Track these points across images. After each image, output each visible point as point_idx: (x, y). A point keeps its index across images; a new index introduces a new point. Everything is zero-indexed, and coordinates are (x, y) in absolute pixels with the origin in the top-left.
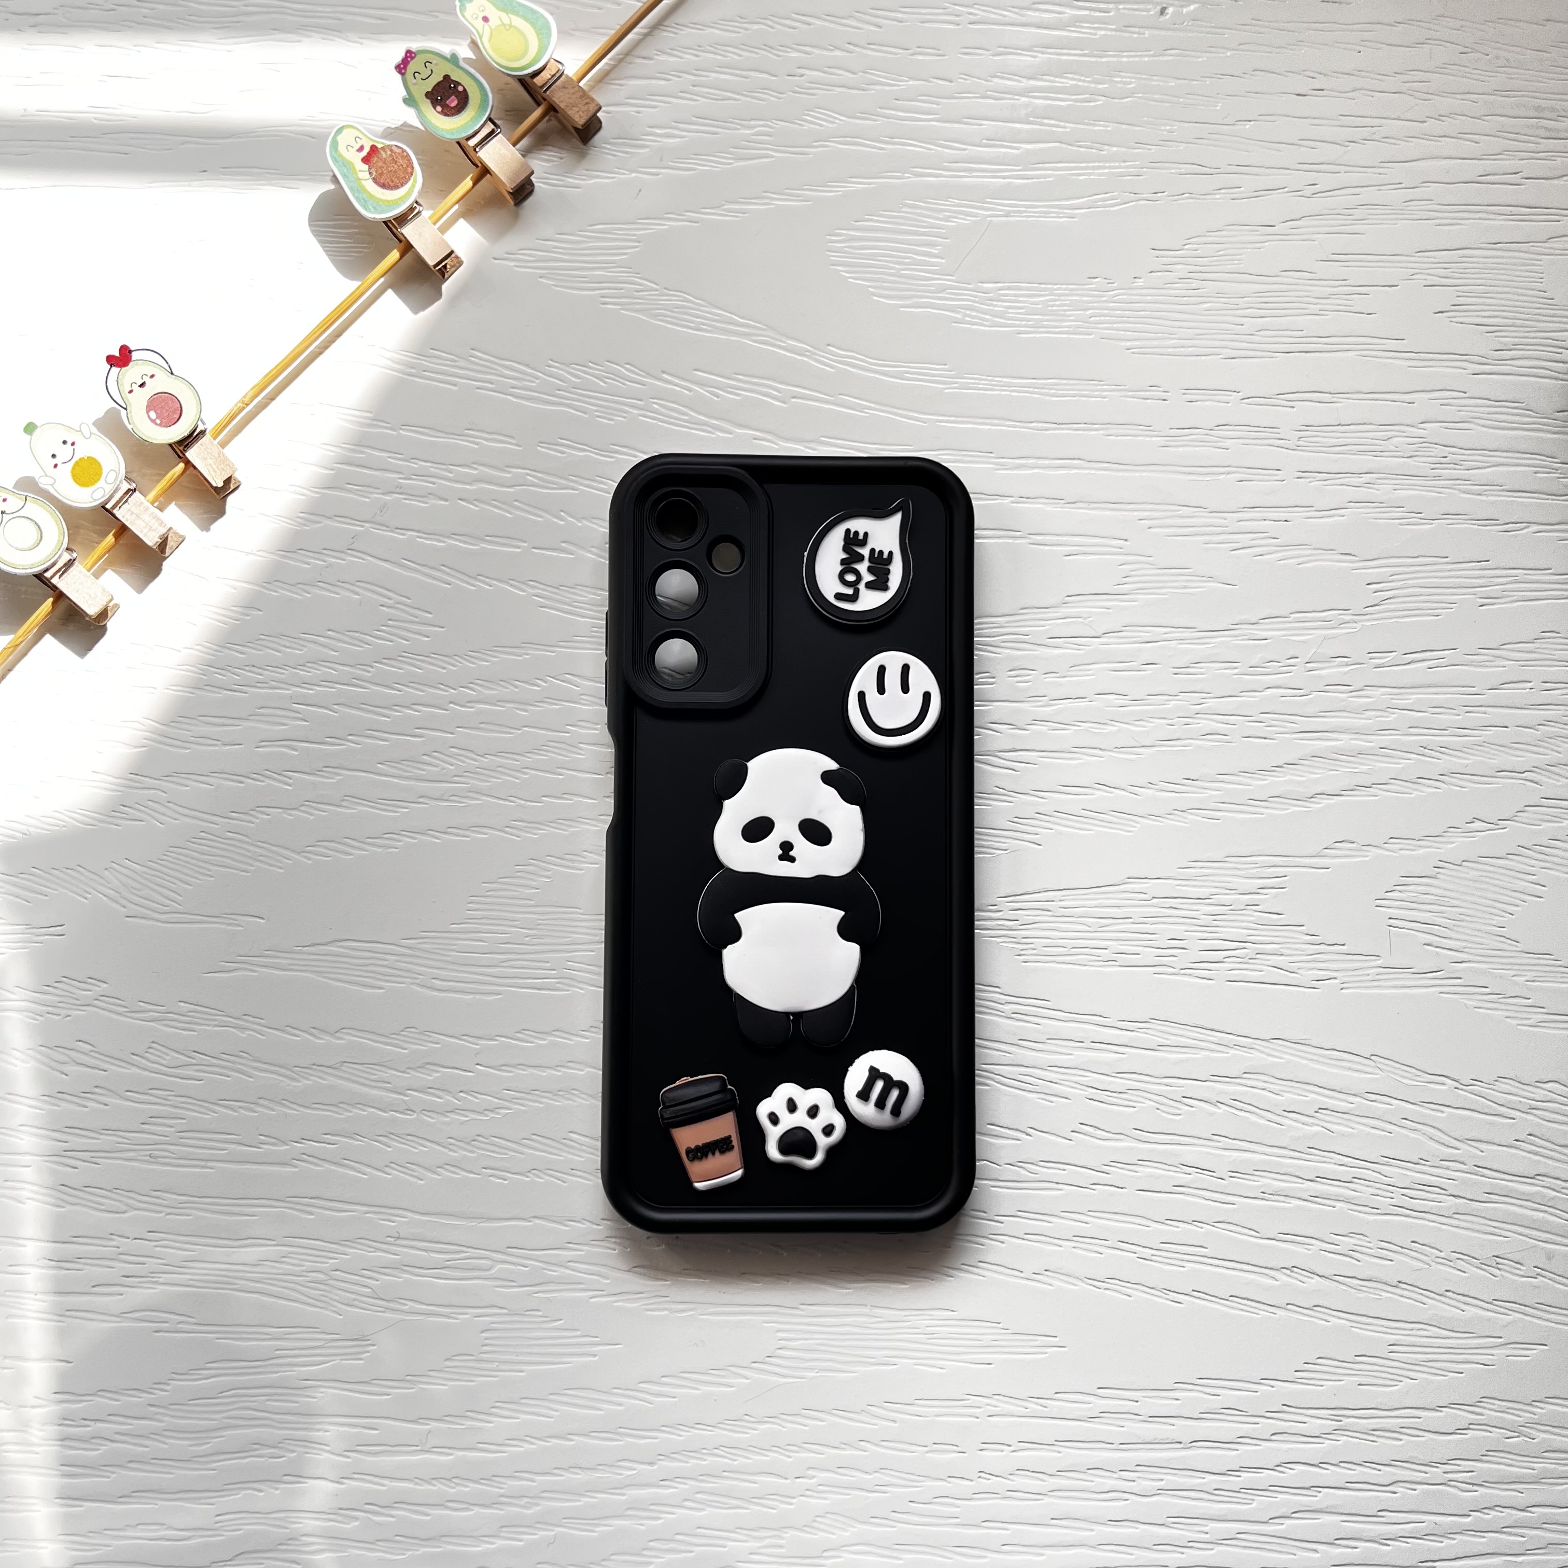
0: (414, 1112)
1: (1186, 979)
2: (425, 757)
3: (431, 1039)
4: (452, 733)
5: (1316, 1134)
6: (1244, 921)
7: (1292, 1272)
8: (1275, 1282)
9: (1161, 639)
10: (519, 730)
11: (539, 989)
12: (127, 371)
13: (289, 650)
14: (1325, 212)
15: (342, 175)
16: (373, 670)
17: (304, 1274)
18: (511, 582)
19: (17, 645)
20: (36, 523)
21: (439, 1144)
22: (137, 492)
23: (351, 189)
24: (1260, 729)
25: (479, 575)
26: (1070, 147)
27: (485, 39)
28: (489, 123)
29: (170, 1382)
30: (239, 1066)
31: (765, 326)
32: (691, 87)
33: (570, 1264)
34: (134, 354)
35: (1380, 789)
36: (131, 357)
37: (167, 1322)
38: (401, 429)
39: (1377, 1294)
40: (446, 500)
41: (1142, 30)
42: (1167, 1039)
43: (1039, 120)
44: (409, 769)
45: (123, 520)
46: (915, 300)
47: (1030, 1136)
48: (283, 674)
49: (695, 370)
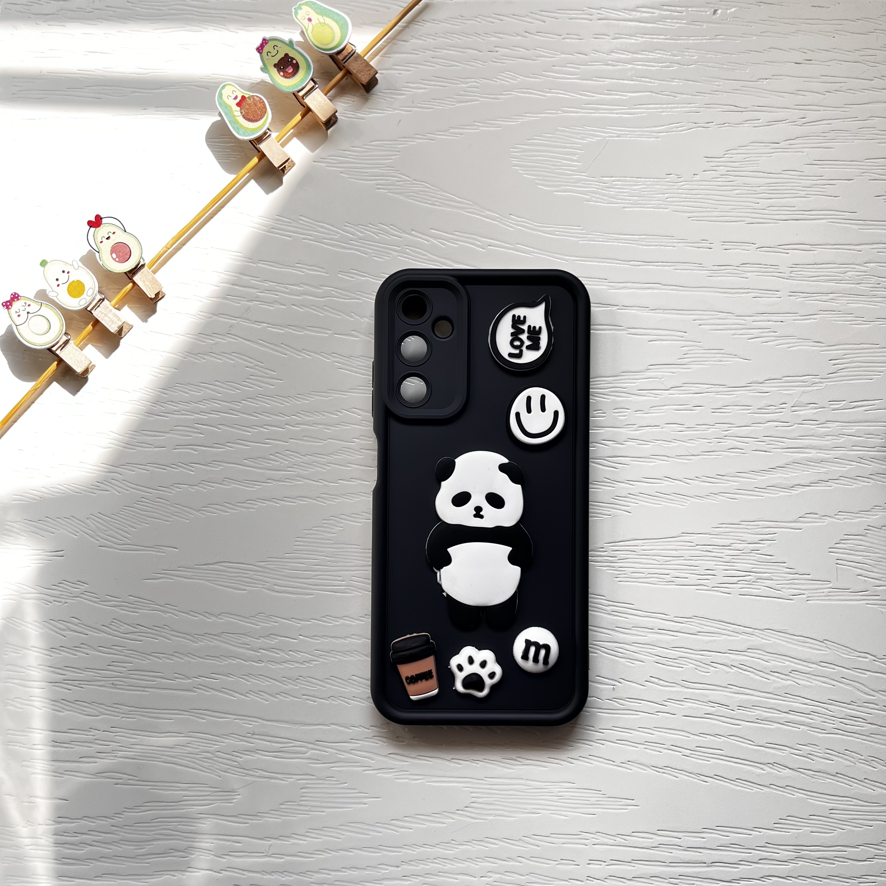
0: (263, 662)
1: (714, 593)
2: (271, 456)
3: (273, 620)
4: (287, 442)
5: (790, 685)
6: (750, 560)
7: (773, 765)
8: (763, 771)
9: (705, 391)
10: (326, 441)
11: (335, 592)
12: (100, 229)
13: (193, 393)
14: (811, 134)
15: (224, 113)
16: (242, 405)
17: (200, 753)
18: (322, 354)
19: (37, 389)
20: (47, 319)
21: (277, 681)
22: (105, 300)
23: (230, 122)
24: (762, 446)
25: (303, 350)
26: (657, 95)
27: (309, 31)
28: (311, 81)
29: (124, 813)
30: (163, 634)
31: (473, 203)
32: (431, 59)
33: (352, 751)
34: (103, 220)
35: (834, 483)
36: (102, 222)
37: (121, 779)
38: (259, 263)
39: (823, 780)
40: (285, 305)
41: (702, 24)
42: (703, 628)
43: (639, 78)
44: (261, 463)
45: (97, 317)
46: (562, 187)
47: (621, 683)
48: (190, 406)
49: (431, 229)
